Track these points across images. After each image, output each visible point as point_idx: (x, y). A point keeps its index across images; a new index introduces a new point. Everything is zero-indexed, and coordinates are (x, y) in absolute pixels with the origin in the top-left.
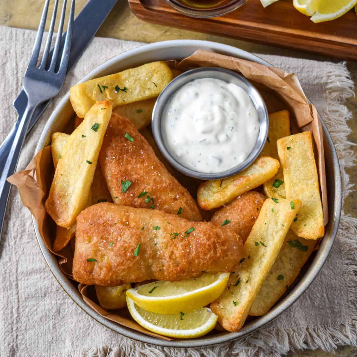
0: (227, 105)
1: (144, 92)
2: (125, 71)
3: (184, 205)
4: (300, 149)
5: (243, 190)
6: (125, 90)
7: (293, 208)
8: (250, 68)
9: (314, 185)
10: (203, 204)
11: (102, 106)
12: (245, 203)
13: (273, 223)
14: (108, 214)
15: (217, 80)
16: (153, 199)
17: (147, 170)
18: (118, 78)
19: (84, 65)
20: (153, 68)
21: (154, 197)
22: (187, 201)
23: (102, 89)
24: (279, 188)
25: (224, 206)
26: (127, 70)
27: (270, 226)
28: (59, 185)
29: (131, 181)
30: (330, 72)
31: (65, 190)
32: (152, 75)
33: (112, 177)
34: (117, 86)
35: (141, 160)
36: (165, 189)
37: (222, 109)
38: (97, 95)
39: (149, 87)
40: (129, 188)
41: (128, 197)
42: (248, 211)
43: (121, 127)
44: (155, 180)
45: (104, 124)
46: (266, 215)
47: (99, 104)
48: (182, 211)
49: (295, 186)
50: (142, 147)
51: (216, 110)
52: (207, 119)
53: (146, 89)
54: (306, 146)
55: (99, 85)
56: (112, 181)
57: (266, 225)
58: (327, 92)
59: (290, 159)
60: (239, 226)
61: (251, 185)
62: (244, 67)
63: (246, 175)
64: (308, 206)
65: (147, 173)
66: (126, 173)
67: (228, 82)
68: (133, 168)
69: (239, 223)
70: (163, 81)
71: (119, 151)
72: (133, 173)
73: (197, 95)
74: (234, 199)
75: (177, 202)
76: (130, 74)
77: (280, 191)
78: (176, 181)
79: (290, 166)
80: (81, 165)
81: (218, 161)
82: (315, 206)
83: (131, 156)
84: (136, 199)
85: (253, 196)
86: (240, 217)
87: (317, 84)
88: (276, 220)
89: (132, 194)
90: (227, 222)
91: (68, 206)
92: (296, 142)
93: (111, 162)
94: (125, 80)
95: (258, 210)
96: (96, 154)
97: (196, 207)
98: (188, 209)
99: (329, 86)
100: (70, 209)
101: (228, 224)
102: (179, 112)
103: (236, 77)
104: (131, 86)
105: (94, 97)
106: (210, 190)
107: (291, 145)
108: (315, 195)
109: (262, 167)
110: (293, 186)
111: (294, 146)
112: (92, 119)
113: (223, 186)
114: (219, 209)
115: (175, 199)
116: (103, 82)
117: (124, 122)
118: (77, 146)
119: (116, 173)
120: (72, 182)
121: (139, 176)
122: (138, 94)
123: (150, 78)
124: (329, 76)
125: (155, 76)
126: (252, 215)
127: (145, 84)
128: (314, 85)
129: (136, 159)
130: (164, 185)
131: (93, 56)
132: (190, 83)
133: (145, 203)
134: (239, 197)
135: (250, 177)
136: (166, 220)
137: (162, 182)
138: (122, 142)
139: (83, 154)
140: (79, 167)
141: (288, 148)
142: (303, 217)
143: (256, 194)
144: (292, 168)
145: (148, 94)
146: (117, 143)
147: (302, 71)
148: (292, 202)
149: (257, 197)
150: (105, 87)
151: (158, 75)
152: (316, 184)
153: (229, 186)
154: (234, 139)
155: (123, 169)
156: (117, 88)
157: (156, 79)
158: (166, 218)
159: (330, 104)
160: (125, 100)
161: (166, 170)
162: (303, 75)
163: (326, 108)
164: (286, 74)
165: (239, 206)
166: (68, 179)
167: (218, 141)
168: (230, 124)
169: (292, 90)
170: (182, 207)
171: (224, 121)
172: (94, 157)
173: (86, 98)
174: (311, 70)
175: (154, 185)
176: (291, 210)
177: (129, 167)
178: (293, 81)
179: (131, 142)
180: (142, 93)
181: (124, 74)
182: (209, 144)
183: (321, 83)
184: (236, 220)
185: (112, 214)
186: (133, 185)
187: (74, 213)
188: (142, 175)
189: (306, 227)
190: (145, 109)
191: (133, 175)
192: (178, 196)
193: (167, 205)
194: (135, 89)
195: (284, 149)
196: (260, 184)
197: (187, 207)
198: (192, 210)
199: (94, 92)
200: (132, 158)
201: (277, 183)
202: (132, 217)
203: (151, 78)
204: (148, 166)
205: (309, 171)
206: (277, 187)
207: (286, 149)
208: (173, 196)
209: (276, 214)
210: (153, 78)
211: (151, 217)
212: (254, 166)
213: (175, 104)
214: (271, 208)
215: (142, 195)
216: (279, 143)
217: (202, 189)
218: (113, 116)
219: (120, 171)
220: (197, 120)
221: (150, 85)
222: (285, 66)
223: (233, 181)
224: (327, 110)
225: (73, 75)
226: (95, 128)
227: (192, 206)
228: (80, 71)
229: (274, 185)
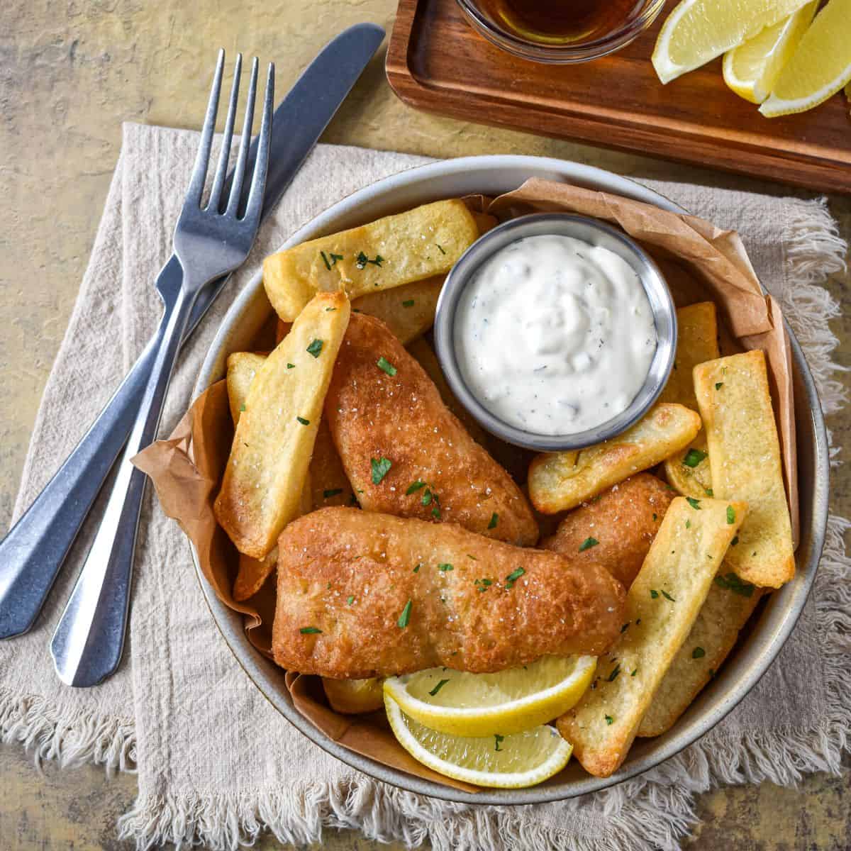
0: (590, 293)
1: (419, 265)
2: (379, 221)
3: (503, 508)
4: (743, 388)
5: (623, 474)
6: (378, 261)
7: (731, 521)
8: (641, 218)
9: (772, 465)
10: (541, 503)
11: (329, 303)
12: (627, 503)
13: (688, 551)
14: (344, 535)
15: (569, 240)
16: (436, 497)
17: (425, 436)
18: (364, 237)
19: (296, 201)
20: (438, 214)
21: (440, 492)
22: (508, 498)
23: (329, 261)
24: (696, 469)
25: (585, 505)
26: (383, 220)
27: (683, 558)
28: (241, 467)
29: (391, 459)
30: (799, 221)
31: (254, 476)
32: (435, 229)
33: (352, 449)
34: (362, 253)
35: (412, 414)
36: (462, 476)
37: (581, 302)
38: (318, 276)
39: (427, 254)
40: (388, 473)
41: (387, 492)
42: (634, 519)
43: (369, 344)
44: (441, 458)
45: (334, 340)
46: (674, 533)
47: (323, 298)
48: (498, 521)
49: (732, 467)
50: (414, 388)
51: (568, 303)
52: (549, 322)
53: (422, 258)
54: (754, 381)
55: (322, 254)
56: (352, 459)
57: (674, 555)
58: (790, 260)
59: (722, 409)
60: (617, 553)
61: (640, 463)
62: (628, 215)
63: (630, 441)
64: (760, 511)
65: (425, 441)
66: (380, 442)
67: (591, 243)
68: (395, 432)
69: (615, 546)
70: (457, 242)
71: (366, 396)
72: (395, 442)
73: (528, 271)
74: (604, 491)
75: (488, 502)
76: (388, 229)
77: (700, 473)
78: (485, 456)
79: (721, 424)
80: (287, 425)
81: (573, 411)
82: (776, 511)
83: (391, 407)
84: (402, 497)
85: (644, 485)
86: (619, 532)
87: (771, 246)
88: (695, 545)
89: (394, 486)
90: (591, 543)
91: (261, 511)
92: (735, 373)
93: (349, 420)
94: (379, 240)
95: (658, 518)
96: (317, 403)
97: (526, 510)
98: (509, 514)
99: (795, 250)
100: (266, 519)
101: (594, 548)
102: (490, 306)
103: (610, 233)
104: (391, 252)
105: (312, 280)
106: (555, 471)
107: (724, 379)
108: (774, 488)
109: (663, 425)
110: (728, 467)
111: (731, 382)
112: (307, 331)
113: (583, 462)
114: (574, 510)
115: (483, 495)
116: (333, 245)
117: (377, 334)
118: (278, 386)
119: (360, 442)
120: (268, 459)
121: (408, 449)
122: (406, 270)
123: (431, 236)
124: (795, 230)
125: (441, 231)
126: (643, 529)
127: (420, 247)
128: (765, 246)
129: (401, 411)
130: (460, 467)
131: (315, 185)
132: (514, 246)
133: (422, 504)
134: (616, 488)
135: (638, 449)
136: (466, 549)
137: (456, 460)
138: (373, 377)
139: (291, 402)
140: (283, 429)
141: (719, 386)
142: (750, 535)
143: (651, 480)
144: (726, 428)
145: (425, 269)
146: (361, 380)
147: (740, 217)
148: (729, 508)
149: (653, 487)
150: (336, 258)
151: (447, 230)
152: (776, 464)
153: (595, 465)
154: (605, 364)
155: (374, 434)
156: (362, 259)
157: (442, 237)
158: (465, 545)
159: (794, 284)
160: (379, 282)
161: (464, 434)
162: (742, 225)
163: (787, 293)
164: (718, 232)
165: (615, 507)
166: (259, 454)
167: (572, 369)
168: (597, 333)
169: (730, 266)
170: (498, 511)
171: (584, 328)
172: (314, 410)
173: (295, 281)
174: (758, 216)
175: (438, 468)
176: (726, 526)
177: (388, 430)
178: (731, 245)
179: (391, 375)
180: (414, 267)
181: (377, 228)
182: (553, 375)
183: (779, 244)
184: (611, 540)
185: (352, 536)
186: (397, 466)
187: (273, 527)
188: (413, 445)
189: (757, 557)
190: (421, 298)
191: (395, 446)
192: (489, 490)
193: (465, 507)
194: (400, 258)
195: (710, 388)
196: (660, 460)
197: (507, 511)
198: (519, 516)
199: (314, 269)
200: (394, 411)
201: (693, 458)
202: (394, 544)
203: (433, 235)
204: (426, 428)
205: (761, 434)
206: (693, 466)
207: (714, 388)
208: (479, 490)
209: (695, 532)
210: (437, 236)
211: (433, 543)
212: (647, 422)
213: (482, 291)
214: (686, 518)
215: (414, 489)
216: (699, 372)
217: (539, 468)
218: (353, 320)
219: (369, 438)
220: (529, 325)
221: (430, 251)
222: (705, 207)
223: (603, 453)
224: (790, 297)
225: (274, 223)
226: (315, 349)
227: (519, 508)
228: (289, 216)
229: (686, 461)
